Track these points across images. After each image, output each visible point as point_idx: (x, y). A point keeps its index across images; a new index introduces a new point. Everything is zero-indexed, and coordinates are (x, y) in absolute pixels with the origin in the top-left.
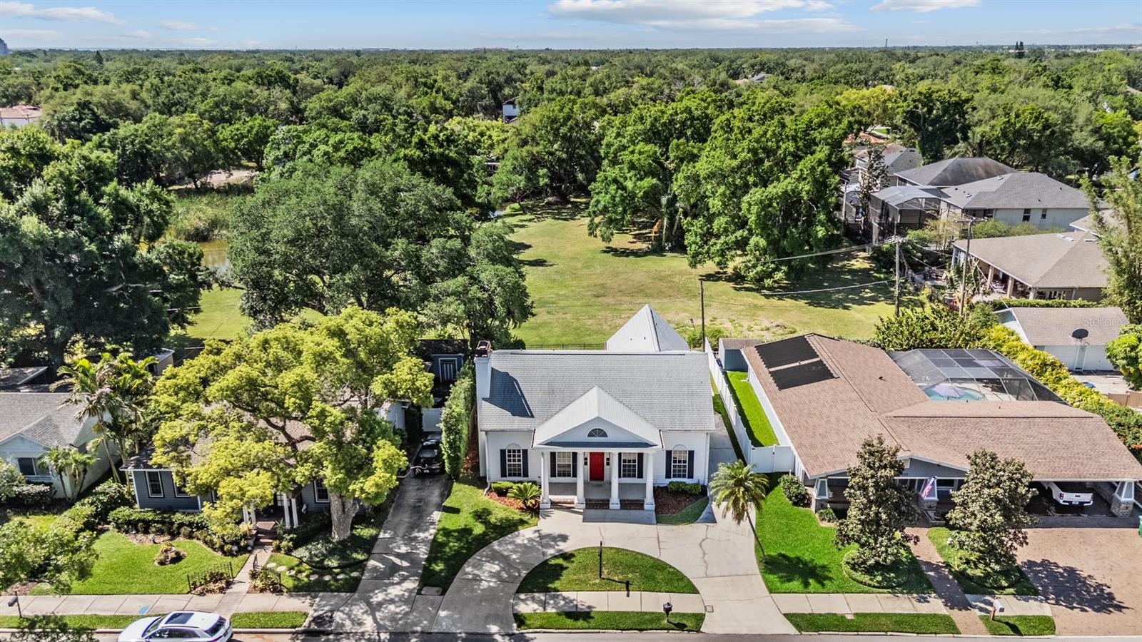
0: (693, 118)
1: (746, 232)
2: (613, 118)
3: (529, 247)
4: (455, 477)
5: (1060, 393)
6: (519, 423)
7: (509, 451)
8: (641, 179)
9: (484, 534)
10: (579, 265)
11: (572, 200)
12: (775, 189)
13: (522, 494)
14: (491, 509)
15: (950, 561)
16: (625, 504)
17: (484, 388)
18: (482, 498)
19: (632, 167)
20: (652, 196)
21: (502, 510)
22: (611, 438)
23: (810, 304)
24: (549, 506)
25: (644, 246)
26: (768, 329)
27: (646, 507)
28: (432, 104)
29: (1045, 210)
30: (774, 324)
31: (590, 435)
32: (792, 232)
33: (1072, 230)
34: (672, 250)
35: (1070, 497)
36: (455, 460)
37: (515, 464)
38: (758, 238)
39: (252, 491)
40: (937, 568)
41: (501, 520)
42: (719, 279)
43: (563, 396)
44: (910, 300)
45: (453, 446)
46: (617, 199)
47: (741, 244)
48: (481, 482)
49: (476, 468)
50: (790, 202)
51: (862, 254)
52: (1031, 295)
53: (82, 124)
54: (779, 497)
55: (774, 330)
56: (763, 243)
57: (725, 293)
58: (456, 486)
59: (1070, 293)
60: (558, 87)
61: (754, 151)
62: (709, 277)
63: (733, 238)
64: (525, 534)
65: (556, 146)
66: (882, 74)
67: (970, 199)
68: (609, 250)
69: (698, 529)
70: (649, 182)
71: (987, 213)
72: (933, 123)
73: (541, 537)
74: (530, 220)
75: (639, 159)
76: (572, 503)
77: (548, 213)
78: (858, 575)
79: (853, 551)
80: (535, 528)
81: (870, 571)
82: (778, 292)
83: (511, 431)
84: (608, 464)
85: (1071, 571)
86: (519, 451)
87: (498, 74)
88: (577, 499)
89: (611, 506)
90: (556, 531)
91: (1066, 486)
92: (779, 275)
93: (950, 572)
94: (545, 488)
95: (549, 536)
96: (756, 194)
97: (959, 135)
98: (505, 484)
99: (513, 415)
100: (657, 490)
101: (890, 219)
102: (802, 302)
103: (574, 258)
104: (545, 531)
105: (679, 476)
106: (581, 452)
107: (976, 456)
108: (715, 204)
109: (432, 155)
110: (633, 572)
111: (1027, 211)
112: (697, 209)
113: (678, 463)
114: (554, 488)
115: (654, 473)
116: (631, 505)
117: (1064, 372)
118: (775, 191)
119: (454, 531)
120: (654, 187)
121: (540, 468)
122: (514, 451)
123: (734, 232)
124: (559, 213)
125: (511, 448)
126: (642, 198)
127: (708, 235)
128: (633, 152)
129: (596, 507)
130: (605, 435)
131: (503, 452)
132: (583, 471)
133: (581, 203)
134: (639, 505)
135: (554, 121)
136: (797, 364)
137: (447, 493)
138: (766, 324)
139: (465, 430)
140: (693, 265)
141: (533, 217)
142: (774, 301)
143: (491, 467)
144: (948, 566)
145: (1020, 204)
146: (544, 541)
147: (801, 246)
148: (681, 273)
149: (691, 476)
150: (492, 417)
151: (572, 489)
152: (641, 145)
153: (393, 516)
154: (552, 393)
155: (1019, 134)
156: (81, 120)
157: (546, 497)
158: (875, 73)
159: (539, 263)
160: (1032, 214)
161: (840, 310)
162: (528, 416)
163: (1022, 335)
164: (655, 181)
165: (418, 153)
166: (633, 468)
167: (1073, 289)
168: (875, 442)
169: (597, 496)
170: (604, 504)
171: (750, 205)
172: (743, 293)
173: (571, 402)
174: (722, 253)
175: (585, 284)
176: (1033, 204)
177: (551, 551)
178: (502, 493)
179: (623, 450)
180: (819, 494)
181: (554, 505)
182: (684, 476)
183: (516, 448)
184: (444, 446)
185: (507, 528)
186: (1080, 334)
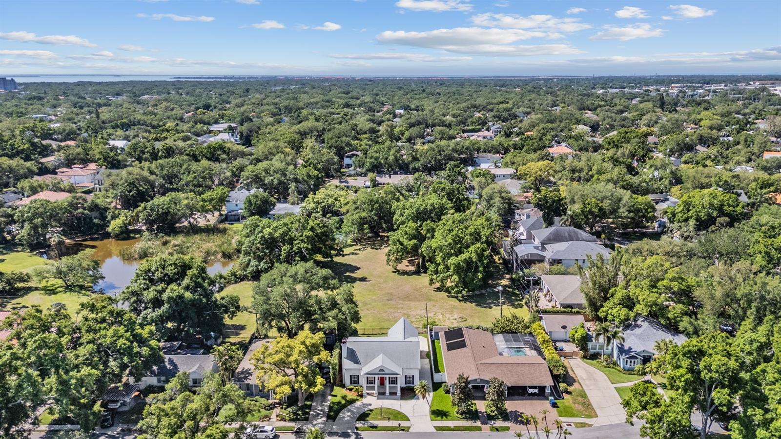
1: (451, 273)
3: (358, 269)
4: (334, 384)
6: (356, 366)
7: (353, 376)
8: (410, 240)
9: (345, 404)
10: (382, 281)
11: (381, 234)
12: (462, 257)
13: (357, 390)
14: (347, 395)
15: (487, 411)
16: (391, 394)
17: (344, 354)
18: (344, 391)
19: (406, 233)
20: (416, 248)
21: (351, 396)
22: (386, 372)
23: (476, 305)
24: (366, 394)
25: (412, 269)
26: (456, 319)
27: (398, 394)
29: (584, 260)
30: (459, 317)
31: (379, 371)
34: (423, 273)
35: (530, 391)
36: (334, 379)
37: (355, 380)
38: (455, 276)
39: (286, 391)
40: (482, 413)
41: (350, 399)
42: (442, 290)
43: (371, 357)
44: (518, 304)
45: (334, 374)
47: (450, 278)
48: (343, 386)
49: (341, 381)
50: (469, 262)
53: (131, 194)
54: (441, 390)
56: (457, 278)
57: (442, 299)
58: (335, 387)
59: (573, 306)
62: (437, 289)
63: (446, 275)
64: (358, 404)
65: (372, 213)
67: (553, 253)
68: (397, 271)
69: (413, 401)
70: (413, 241)
71: (559, 262)
73: (363, 404)
74: (360, 250)
75: (409, 230)
77: (369, 244)
78: (457, 415)
79: (456, 408)
80: (361, 402)
81: (461, 414)
82: (465, 299)
83: (354, 369)
84: (385, 380)
88: (375, 392)
89: (387, 394)
90: (368, 402)
91: (531, 387)
92: (464, 293)
93: (486, 414)
94: (365, 388)
95: (366, 404)
96: (454, 259)
98: (351, 387)
99: (354, 363)
100: (402, 389)
103: (380, 276)
105: (409, 384)
106: (376, 376)
108: (439, 259)
109: (317, 233)
110: (391, 415)
112: (432, 260)
113: (409, 380)
114: (368, 388)
115: (401, 383)
116: (393, 394)
119: (336, 403)
120: (415, 244)
121: (363, 381)
122: (355, 376)
123: (446, 272)
124: (374, 245)
126: (410, 249)
127: (436, 272)
128: (406, 226)
129: (381, 394)
130: (384, 371)
131: (351, 376)
132: (377, 382)
133: (385, 237)
134: (395, 394)
135: (372, 201)
136: (457, 340)
137: (332, 390)
138: (456, 316)
139: (337, 367)
140: (431, 284)
141: (361, 247)
143: (347, 381)
146: (364, 406)
148: (426, 287)
149: (413, 384)
150: (347, 364)
151: (373, 388)
152: (411, 222)
154: (367, 356)
156: (130, 191)
157: (365, 391)
159: (363, 279)
161: (488, 309)
162: (359, 364)
163: (544, 326)
164: (416, 241)
165: (311, 233)
166: (394, 381)
168: (462, 375)
169: (382, 391)
170: (384, 394)
171: (451, 263)
172: (451, 298)
173: (373, 359)
175: (384, 293)
177: (366, 409)
178: (351, 390)
179: (391, 376)
181: (368, 394)
182: (411, 384)
184: (331, 374)
185: (352, 402)
186: (564, 327)
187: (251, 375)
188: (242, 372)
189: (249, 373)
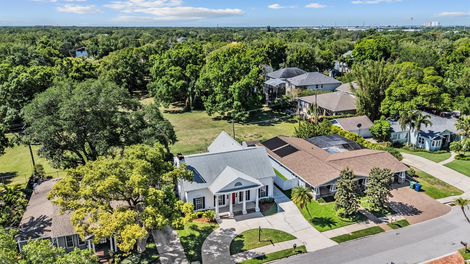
0: (191, 56)
1: (231, 100)
2: (155, 56)
5: (366, 146)
6: (201, 186)
7: (197, 199)
8: (177, 81)
9: (201, 235)
11: (134, 92)
13: (207, 216)
14: (196, 225)
15: (367, 208)
16: (249, 211)
19: (172, 76)
20: (184, 88)
21: (202, 224)
24: (219, 218)
25: (181, 109)
26: (252, 136)
27: (257, 211)
28: (49, 52)
29: (322, 85)
30: (254, 134)
31: (235, 185)
32: (250, 99)
33: (337, 91)
34: (194, 109)
37: (200, 203)
38: (237, 102)
40: (364, 211)
41: (203, 228)
42: (220, 119)
43: (216, 171)
46: (170, 90)
47: (230, 105)
51: (265, 105)
52: (334, 114)
55: (254, 136)
56: (239, 104)
59: (345, 112)
60: (106, 43)
61: (231, 68)
62: (216, 119)
63: (227, 103)
64: (217, 231)
65: (128, 69)
66: (230, 37)
67: (299, 82)
68: (166, 112)
69: (279, 215)
70: (181, 82)
72: (275, 55)
73: (225, 231)
75: (175, 73)
76: (228, 215)
78: (344, 219)
79: (342, 210)
80: (219, 228)
81: (347, 216)
83: (199, 190)
84: (236, 197)
85: (400, 203)
86: (201, 198)
87: (72, 38)
88: (229, 213)
89: (244, 213)
90: (229, 227)
92: (246, 116)
93: (369, 211)
94: (217, 211)
95: (227, 230)
96: (237, 85)
97: (283, 60)
99: (198, 183)
101: (274, 91)
102: (256, 125)
104: (224, 228)
105: (263, 196)
107: (374, 170)
108: (217, 89)
110: (270, 236)
111: (317, 85)
113: (262, 191)
114: (221, 210)
116: (251, 211)
117: (362, 138)
118: (243, 83)
119: (188, 236)
120: (184, 84)
122: (199, 198)
123: (226, 100)
125: (198, 197)
126: (179, 89)
127: (214, 102)
128: (171, 70)
129: (238, 214)
130: (241, 184)
131: (194, 199)
133: (139, 93)
134: (253, 210)
136: (281, 147)
138: (250, 134)
140: (210, 115)
142: (246, 126)
144: (367, 210)
145: (314, 83)
146: (227, 232)
147: (254, 104)
148: (204, 118)
149: (267, 195)
150: (186, 186)
151: (227, 209)
152: (173, 68)
153: (155, 237)
154: (211, 171)
155: (301, 59)
157: (218, 215)
158: (227, 37)
160: (319, 86)
162: (204, 182)
163: (342, 128)
164: (184, 82)
167: (346, 111)
168: (346, 170)
169: (237, 210)
170: (241, 213)
171: (234, 89)
173: (220, 174)
174: (223, 109)
176: (319, 83)
177: (232, 236)
178: (199, 217)
180: (317, 193)
181: (222, 217)
182: (265, 196)
183: (200, 197)
185: (208, 231)
186: (359, 125)
187: (50, 224)
188: (32, 223)
189: (43, 223)
